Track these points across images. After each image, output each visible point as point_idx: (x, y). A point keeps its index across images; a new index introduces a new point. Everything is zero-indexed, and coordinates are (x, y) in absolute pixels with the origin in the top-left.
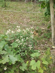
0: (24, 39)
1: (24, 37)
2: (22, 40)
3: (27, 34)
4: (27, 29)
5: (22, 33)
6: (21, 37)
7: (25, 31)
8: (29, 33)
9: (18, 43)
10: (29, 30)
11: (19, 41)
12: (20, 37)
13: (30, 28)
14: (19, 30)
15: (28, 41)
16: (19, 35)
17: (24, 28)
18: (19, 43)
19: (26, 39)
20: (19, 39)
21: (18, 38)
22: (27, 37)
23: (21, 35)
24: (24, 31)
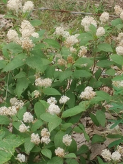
0: (64, 99)
1: (60, 87)
2: (45, 109)
3: (86, 62)
4: (87, 21)
6: (39, 82)
7: (72, 39)
8: (105, 56)
9: (15, 132)
10: (101, 31)
11: (28, 116)
13: (111, 11)
14: (27, 34)
15: (98, 114)
16: (26, 69)
18: (22, 128)
19: (77, 101)
20: (25, 97)
22: (88, 82)
23: (38, 67)
24: (60, 40)
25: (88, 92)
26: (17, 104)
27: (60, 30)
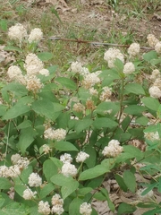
0: (82, 156)
1: (76, 141)
2: (57, 169)
3: (111, 107)
4: (112, 54)
5: (55, 96)
6: (50, 133)
7: (92, 77)
8: (134, 100)
9: (18, 198)
10: (129, 67)
11: (34, 178)
12: (39, 141)
13: (143, 41)
14: (33, 71)
15: (125, 176)
16: (32, 117)
17: (86, 47)
18: (27, 194)
21: (25, 143)
22: (112, 133)
23: (48, 114)
24: (77, 79)
25: (113, 147)
26: (20, 163)
27: (76, 66)
